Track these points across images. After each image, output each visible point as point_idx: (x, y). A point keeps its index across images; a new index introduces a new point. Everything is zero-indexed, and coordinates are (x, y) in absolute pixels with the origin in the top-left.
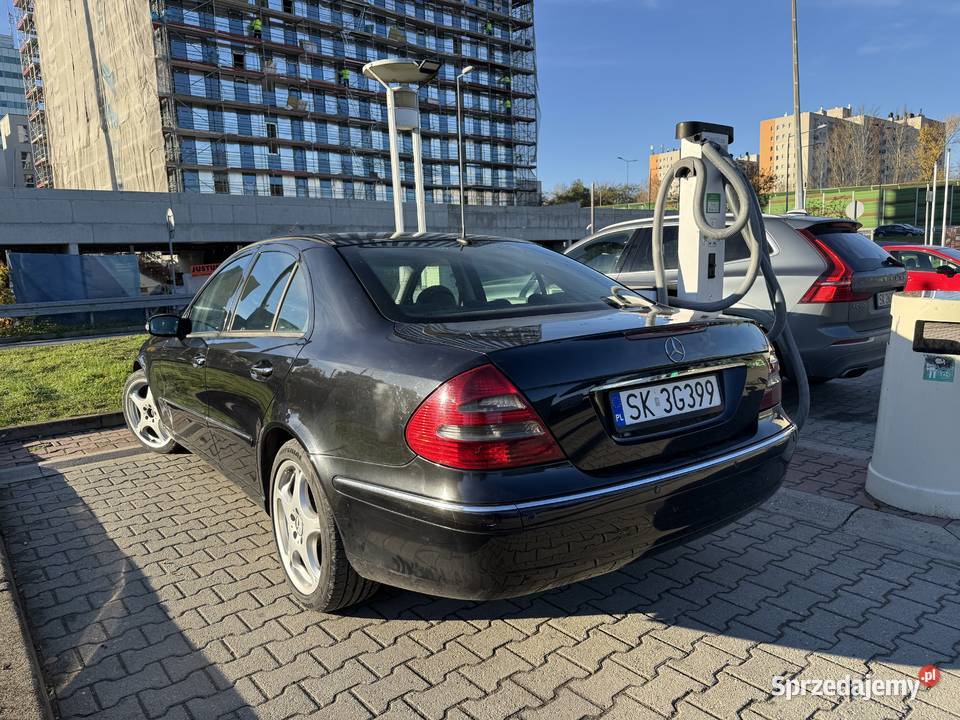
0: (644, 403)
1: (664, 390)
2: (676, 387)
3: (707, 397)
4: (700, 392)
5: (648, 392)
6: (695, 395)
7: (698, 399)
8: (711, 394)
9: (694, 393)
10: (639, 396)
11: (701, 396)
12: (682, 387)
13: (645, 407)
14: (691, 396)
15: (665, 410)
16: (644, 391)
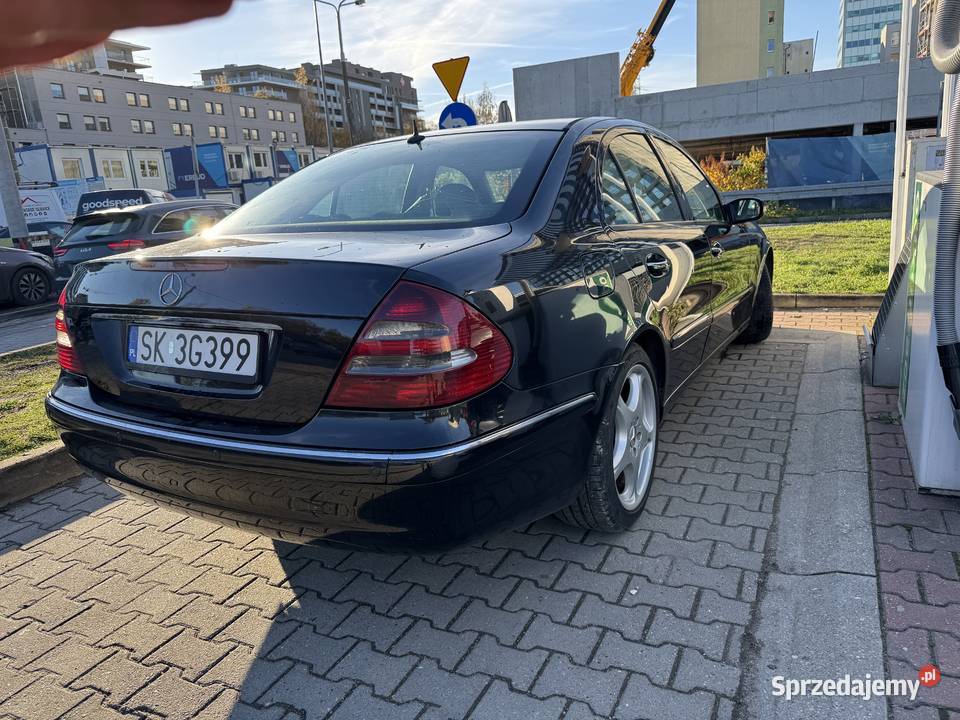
0: (157, 344)
1: (181, 336)
2: (197, 337)
3: (235, 360)
4: (227, 351)
5: (165, 334)
6: (218, 352)
7: (221, 359)
8: (244, 358)
9: (219, 348)
10: (154, 336)
11: (227, 357)
12: (204, 339)
13: (157, 350)
14: (213, 352)
15: (177, 360)
16: (161, 331)
